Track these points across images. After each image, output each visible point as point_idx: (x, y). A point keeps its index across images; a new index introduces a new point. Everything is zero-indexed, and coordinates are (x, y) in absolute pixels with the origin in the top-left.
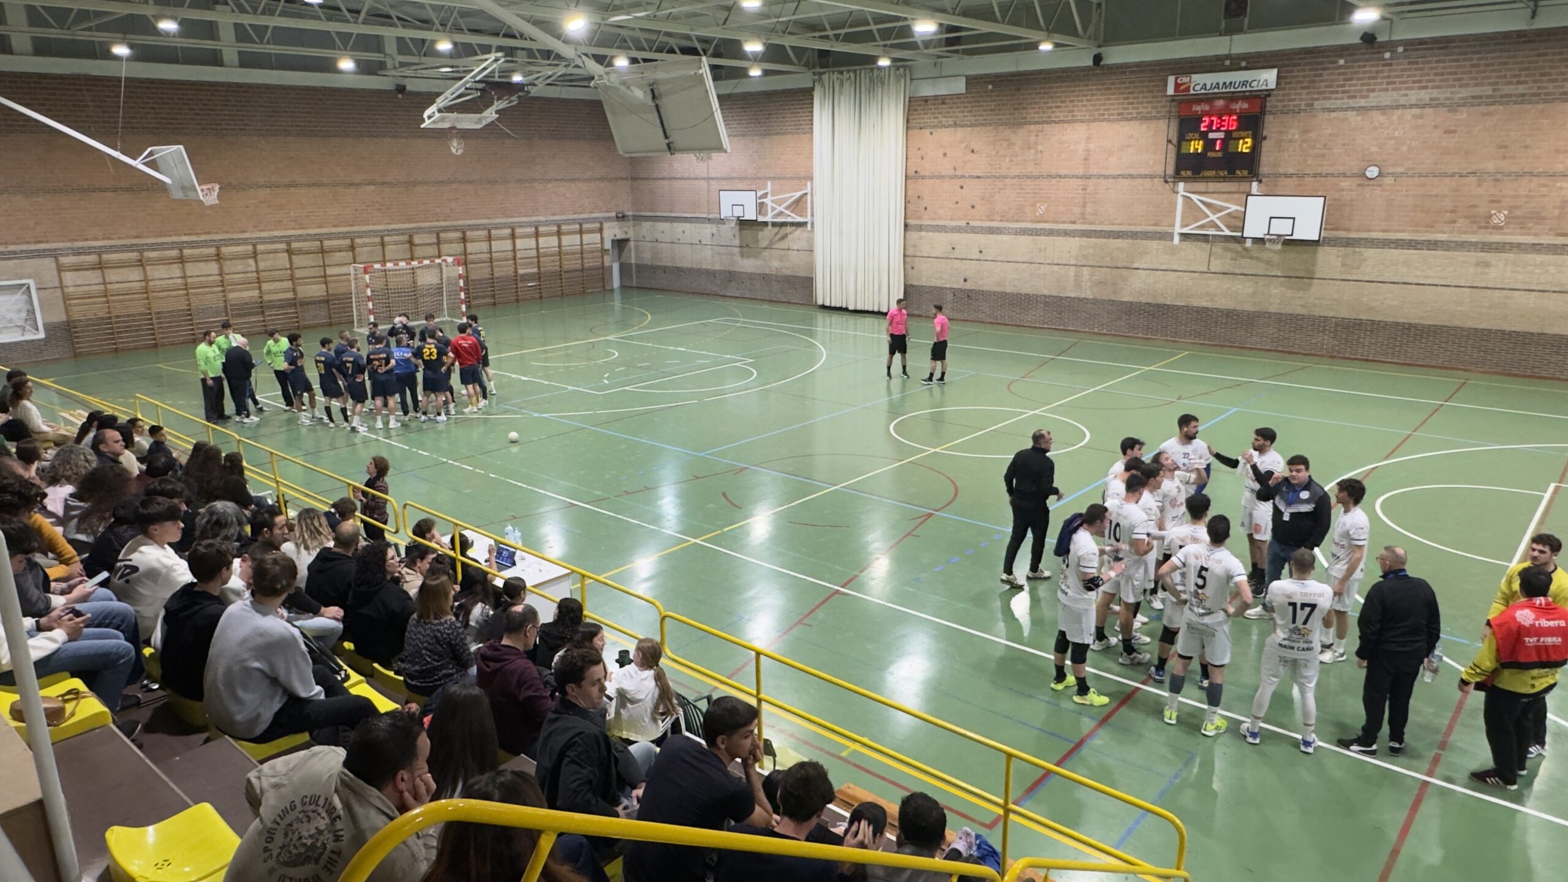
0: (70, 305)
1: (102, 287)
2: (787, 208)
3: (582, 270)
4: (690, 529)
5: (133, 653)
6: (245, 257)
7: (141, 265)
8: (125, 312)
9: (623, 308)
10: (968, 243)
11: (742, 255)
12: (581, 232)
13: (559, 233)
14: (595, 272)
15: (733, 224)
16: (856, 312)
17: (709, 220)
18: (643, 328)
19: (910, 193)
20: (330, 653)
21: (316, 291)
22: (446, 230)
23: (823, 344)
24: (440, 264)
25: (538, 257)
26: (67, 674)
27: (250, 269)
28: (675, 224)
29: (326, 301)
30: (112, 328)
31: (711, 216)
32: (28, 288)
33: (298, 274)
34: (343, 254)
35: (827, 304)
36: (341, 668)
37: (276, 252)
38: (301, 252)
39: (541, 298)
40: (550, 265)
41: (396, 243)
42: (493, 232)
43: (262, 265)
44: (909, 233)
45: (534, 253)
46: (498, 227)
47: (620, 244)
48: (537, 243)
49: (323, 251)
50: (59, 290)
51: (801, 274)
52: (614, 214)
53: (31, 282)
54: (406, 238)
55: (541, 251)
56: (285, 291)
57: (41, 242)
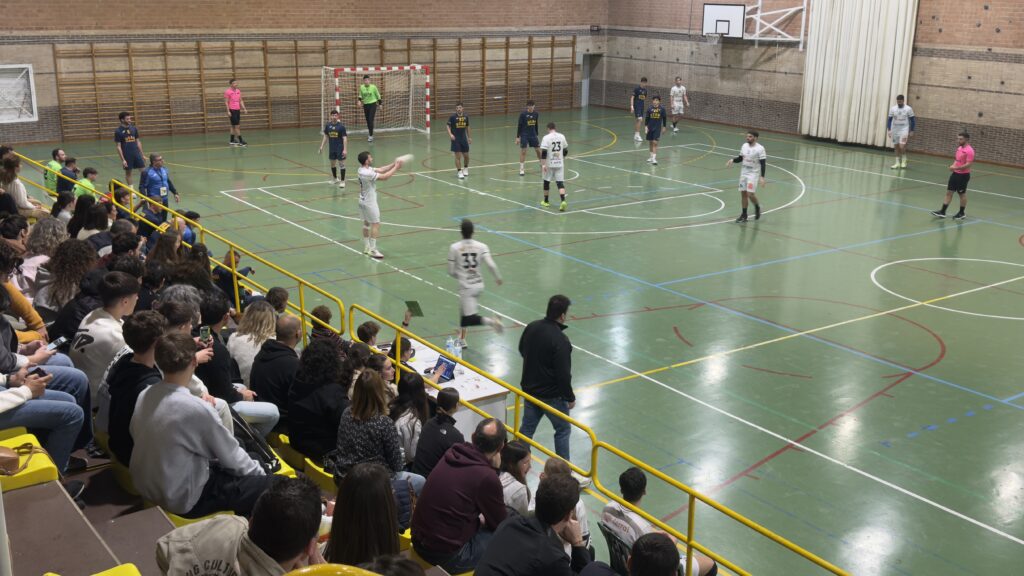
0: (63, 91)
1: (91, 75)
2: (777, 26)
3: (551, 86)
4: (636, 363)
5: (83, 416)
6: (223, 53)
7: (128, 56)
8: (109, 100)
9: (589, 128)
10: (987, 73)
11: (723, 77)
12: (553, 45)
13: (530, 46)
14: (564, 88)
15: (715, 43)
16: (847, 145)
17: (690, 37)
18: (610, 150)
19: (922, 12)
20: (264, 441)
21: (286, 91)
22: (417, 36)
23: (804, 178)
24: (409, 71)
25: (507, 70)
26: (24, 429)
27: (226, 66)
28: (652, 40)
29: (295, 103)
30: (97, 116)
31: (692, 32)
32: (27, 72)
33: (272, 73)
34: (317, 55)
35: (814, 134)
36: (273, 457)
37: (252, 49)
38: (275, 51)
39: (506, 112)
40: (518, 79)
41: (366, 47)
42: (464, 41)
43: (238, 62)
44: (917, 58)
45: (502, 65)
46: (469, 36)
47: (593, 59)
48: (507, 55)
49: (296, 51)
50: (53, 76)
51: (788, 99)
52: (589, 27)
53: (30, 67)
54: (377, 42)
55: (510, 63)
56: (257, 89)
57: (42, 29)
